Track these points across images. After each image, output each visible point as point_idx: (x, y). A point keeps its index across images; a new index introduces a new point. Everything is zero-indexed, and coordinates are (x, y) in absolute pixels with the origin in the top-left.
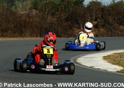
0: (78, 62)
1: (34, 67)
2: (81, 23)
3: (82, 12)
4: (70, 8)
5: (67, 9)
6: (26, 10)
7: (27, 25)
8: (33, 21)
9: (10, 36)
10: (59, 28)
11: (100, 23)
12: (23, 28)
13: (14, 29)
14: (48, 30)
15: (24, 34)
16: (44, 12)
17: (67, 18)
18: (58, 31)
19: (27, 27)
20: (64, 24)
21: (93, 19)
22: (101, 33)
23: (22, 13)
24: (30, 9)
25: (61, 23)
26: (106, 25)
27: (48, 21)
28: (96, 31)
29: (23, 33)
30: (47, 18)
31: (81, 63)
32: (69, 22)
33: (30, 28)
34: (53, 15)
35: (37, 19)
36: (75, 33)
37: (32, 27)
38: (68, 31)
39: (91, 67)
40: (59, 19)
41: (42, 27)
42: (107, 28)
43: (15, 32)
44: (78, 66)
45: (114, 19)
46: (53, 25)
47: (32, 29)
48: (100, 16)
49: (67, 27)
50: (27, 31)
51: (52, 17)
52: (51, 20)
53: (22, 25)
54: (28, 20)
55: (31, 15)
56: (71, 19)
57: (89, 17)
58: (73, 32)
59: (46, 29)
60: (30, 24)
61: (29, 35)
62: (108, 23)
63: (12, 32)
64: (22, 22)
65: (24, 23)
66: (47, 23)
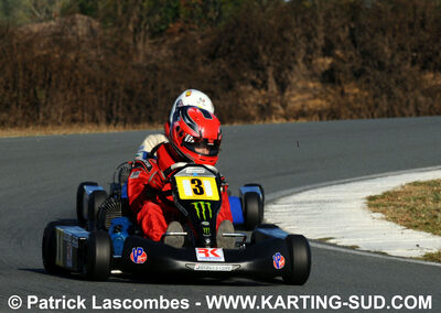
1: (145, 258)
2: (269, 65)
4: (223, 7)
5: (212, 9)
6: (50, 19)
7: (53, 78)
8: (77, 60)
11: (344, 62)
12: (37, 87)
13: (4, 95)
14: (140, 94)
15: (45, 114)
16: (120, 26)
17: (212, 46)
19: (57, 87)
20: (201, 69)
21: (316, 47)
22: (348, 105)
23: (36, 28)
24: (66, 12)
25: (191, 65)
26: (368, 69)
27: (140, 60)
28: (330, 97)
29: (38, 111)
30: (131, 47)
32: (221, 60)
33: (69, 89)
34: (156, 33)
35: (93, 53)
36: (245, 105)
37: (76, 85)
40: (180, 51)
41: (114, 84)
42: (373, 84)
43: (8, 106)
45: (402, 48)
46: (159, 74)
47: (75, 92)
48: (343, 34)
49: (215, 83)
50: (54, 100)
51: (155, 44)
52: (148, 57)
53: (36, 77)
54: (57, 56)
55: (70, 37)
56: (229, 51)
57: (300, 41)
58: (238, 103)
59: (130, 92)
60: (65, 72)
61: (64, 115)
62: (376, 63)
64: (35, 66)
65: (43, 68)
66: (133, 67)
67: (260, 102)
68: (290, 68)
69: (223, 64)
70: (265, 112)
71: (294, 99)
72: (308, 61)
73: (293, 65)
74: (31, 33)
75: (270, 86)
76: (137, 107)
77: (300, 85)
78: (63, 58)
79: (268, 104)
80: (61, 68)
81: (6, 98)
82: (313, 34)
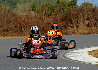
0: (66, 56)
2: (74, 22)
3: (75, 13)
4: (64, 9)
5: (62, 10)
6: (25, 12)
7: (26, 25)
8: (31, 21)
9: (10, 35)
11: (92, 22)
12: (22, 27)
13: (15, 29)
14: (45, 29)
16: (41, 13)
17: (62, 18)
19: (27, 27)
20: (59, 24)
21: (85, 18)
22: (92, 31)
23: (22, 14)
24: (29, 10)
26: (97, 23)
27: (45, 21)
28: (88, 30)
29: (22, 33)
30: (43, 18)
31: (69, 57)
33: (29, 28)
35: (35, 20)
36: (69, 32)
38: (63, 30)
40: (54, 19)
43: (16, 32)
46: (49, 24)
48: (91, 16)
49: (62, 27)
50: (26, 30)
51: (49, 18)
52: (47, 21)
53: (22, 25)
54: (27, 20)
55: (30, 16)
56: (65, 19)
57: (82, 17)
58: (67, 31)
59: (43, 29)
60: (28, 24)
61: (28, 34)
63: (13, 32)
64: (22, 23)
65: (23, 23)
66: (44, 23)
68: (79, 23)
69: (64, 22)
70: (74, 33)
71: (80, 30)
72: (84, 22)
73: (79, 22)
74: (21, 15)
75: (74, 27)
76: (45, 32)
77: (81, 27)
78: (28, 21)
79: (74, 31)
80: (27, 23)
81: (15, 30)
82: (84, 16)
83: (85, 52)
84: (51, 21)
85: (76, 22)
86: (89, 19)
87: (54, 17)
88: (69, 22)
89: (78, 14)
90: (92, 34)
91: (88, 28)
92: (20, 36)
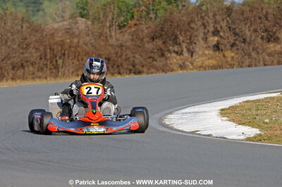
0: (167, 123)
2: (183, 41)
3: (185, 19)
4: (158, 12)
5: (152, 13)
6: (64, 20)
7: (66, 53)
8: (78, 42)
9: (31, 77)
10: (137, 56)
11: (224, 39)
12: (58, 58)
14: (114, 60)
15: (62, 73)
16: (102, 22)
17: (152, 32)
18: (134, 61)
19: (68, 57)
20: (147, 45)
21: (208, 31)
22: (227, 62)
23: (56, 26)
24: (72, 17)
25: (141, 43)
26: (237, 42)
27: (113, 41)
28: (217, 58)
29: (58, 72)
30: (108, 34)
31: (173, 125)
32: (157, 40)
33: (75, 58)
34: (120, 27)
35: (88, 38)
36: (171, 64)
37: (78, 56)
38: (156, 61)
39: (192, 133)
40: (135, 36)
42: (240, 51)
43: (42, 69)
44: (165, 132)
45: (255, 31)
46: (124, 48)
47: (78, 60)
48: (224, 24)
49: (154, 53)
50: (67, 64)
51: (121, 32)
52: (118, 40)
53: (57, 53)
55: (75, 30)
56: (161, 35)
57: (200, 29)
58: (167, 63)
59: (108, 59)
60: (72, 49)
61: (73, 72)
62: (241, 39)
63: (36, 69)
64: (56, 47)
65: (60, 48)
66: (110, 46)
67: (179, 62)
68: (195, 43)
69: (159, 42)
70: (182, 67)
71: (197, 60)
72: (205, 39)
73: (195, 41)
74: (54, 29)
75: (184, 53)
76: (112, 67)
77: (200, 53)
78: (71, 42)
79: (184, 63)
80: (70, 47)
81: (41, 64)
82: (207, 24)
83: (211, 112)
84: (127, 41)
85: (188, 41)
86: (219, 32)
87: (135, 31)
88: (171, 42)
89: (192, 21)
90: (226, 68)
91: (217, 53)
92: (53, 79)
